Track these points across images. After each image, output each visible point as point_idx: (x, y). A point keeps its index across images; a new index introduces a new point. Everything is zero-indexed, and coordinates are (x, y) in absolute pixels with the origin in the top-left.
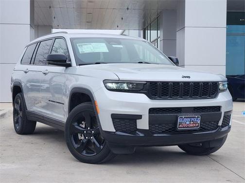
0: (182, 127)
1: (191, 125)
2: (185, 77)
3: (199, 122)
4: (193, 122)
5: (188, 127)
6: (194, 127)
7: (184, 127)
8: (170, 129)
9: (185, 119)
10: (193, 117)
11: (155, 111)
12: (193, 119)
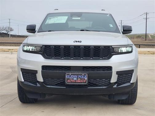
0: (69, 82)
1: (79, 81)
2: (77, 42)
3: (86, 79)
4: (80, 78)
5: (75, 82)
6: (82, 82)
7: (71, 82)
8: (61, 83)
9: (72, 76)
10: (80, 75)
11: (47, 68)
12: (79, 76)
